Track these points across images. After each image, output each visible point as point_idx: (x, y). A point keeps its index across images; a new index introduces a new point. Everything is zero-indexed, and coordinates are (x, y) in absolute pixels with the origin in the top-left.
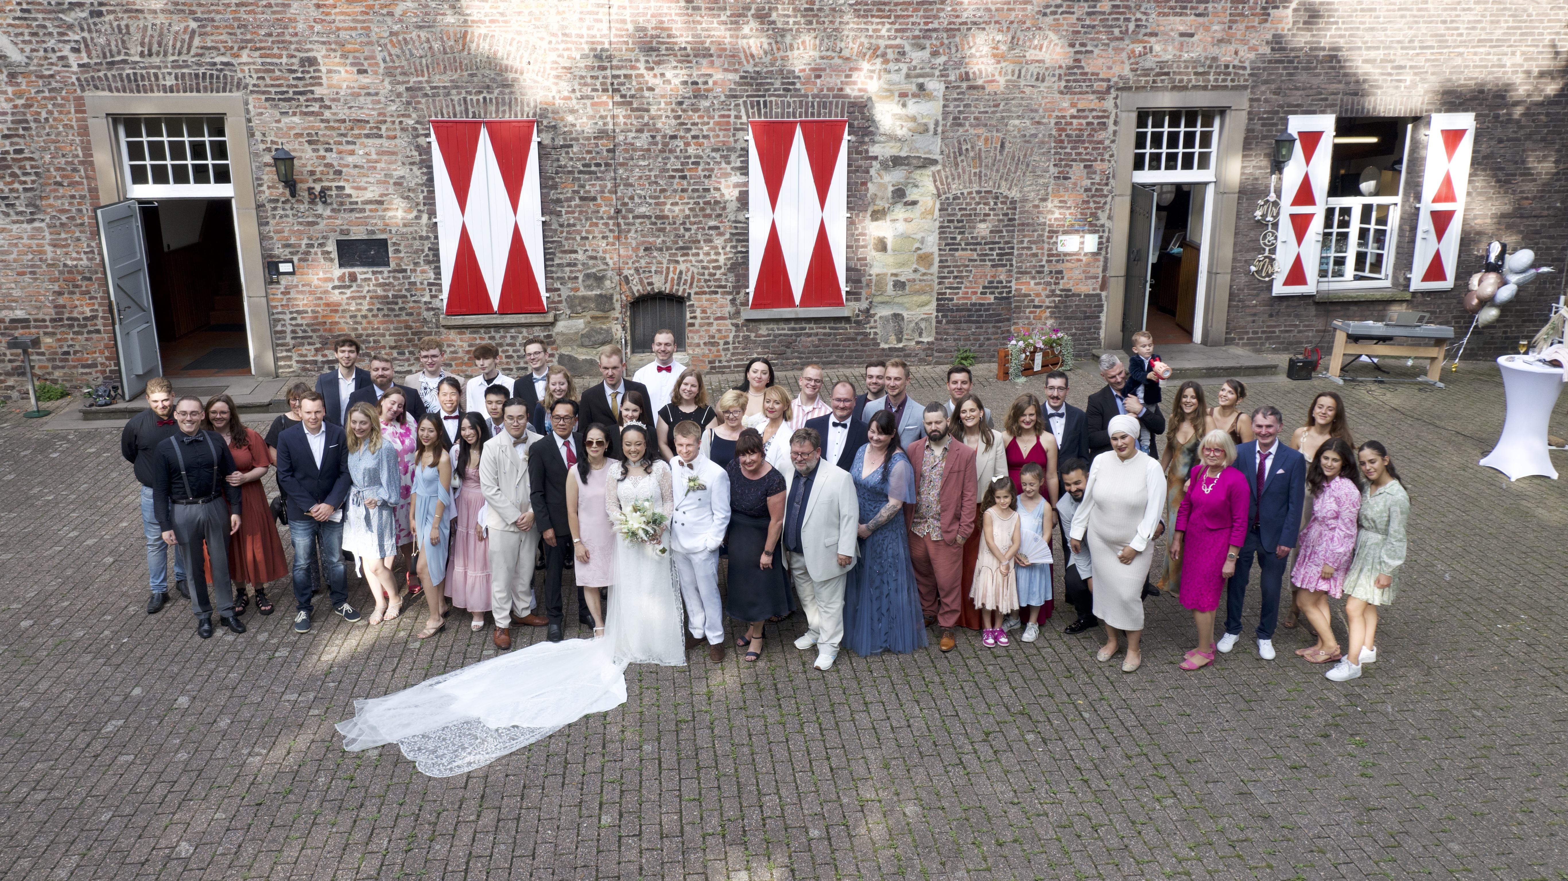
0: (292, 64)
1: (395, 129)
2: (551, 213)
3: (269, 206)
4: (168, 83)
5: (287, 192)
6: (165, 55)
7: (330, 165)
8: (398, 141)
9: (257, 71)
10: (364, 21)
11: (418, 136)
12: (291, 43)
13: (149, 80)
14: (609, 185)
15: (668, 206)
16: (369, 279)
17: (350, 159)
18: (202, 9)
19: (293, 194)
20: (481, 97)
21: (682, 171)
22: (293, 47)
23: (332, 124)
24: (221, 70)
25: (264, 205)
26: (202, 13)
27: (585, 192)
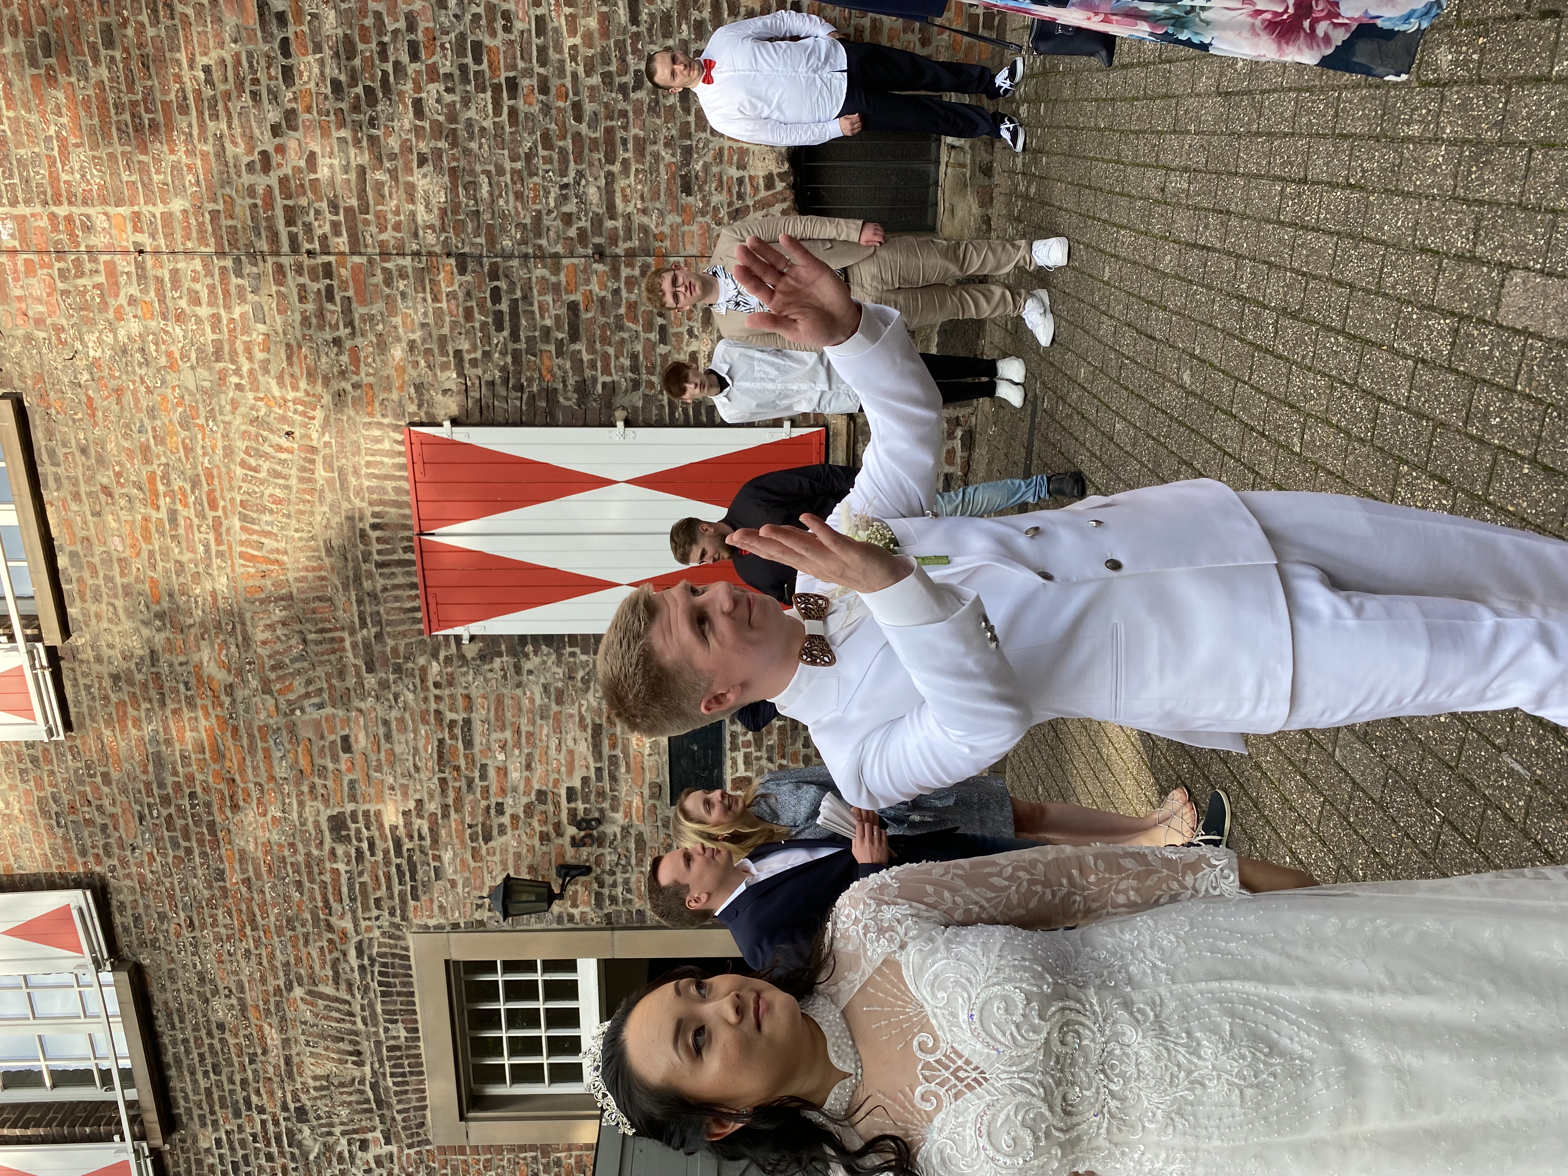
0: (347, 855)
1: (452, 696)
2: (609, 407)
3: (608, 908)
4: (403, 1034)
5: (582, 879)
6: (356, 1033)
7: (529, 810)
8: (474, 692)
9: (366, 908)
10: (251, 736)
11: (462, 657)
12: (308, 854)
13: (401, 1058)
14: (540, 272)
15: (584, 128)
16: (747, 756)
17: (515, 775)
18: (270, 979)
19: (586, 870)
20: (374, 534)
21: (496, 89)
22: (315, 852)
23: (450, 801)
24: (371, 958)
25: (608, 915)
26: (276, 978)
27: (559, 327)
